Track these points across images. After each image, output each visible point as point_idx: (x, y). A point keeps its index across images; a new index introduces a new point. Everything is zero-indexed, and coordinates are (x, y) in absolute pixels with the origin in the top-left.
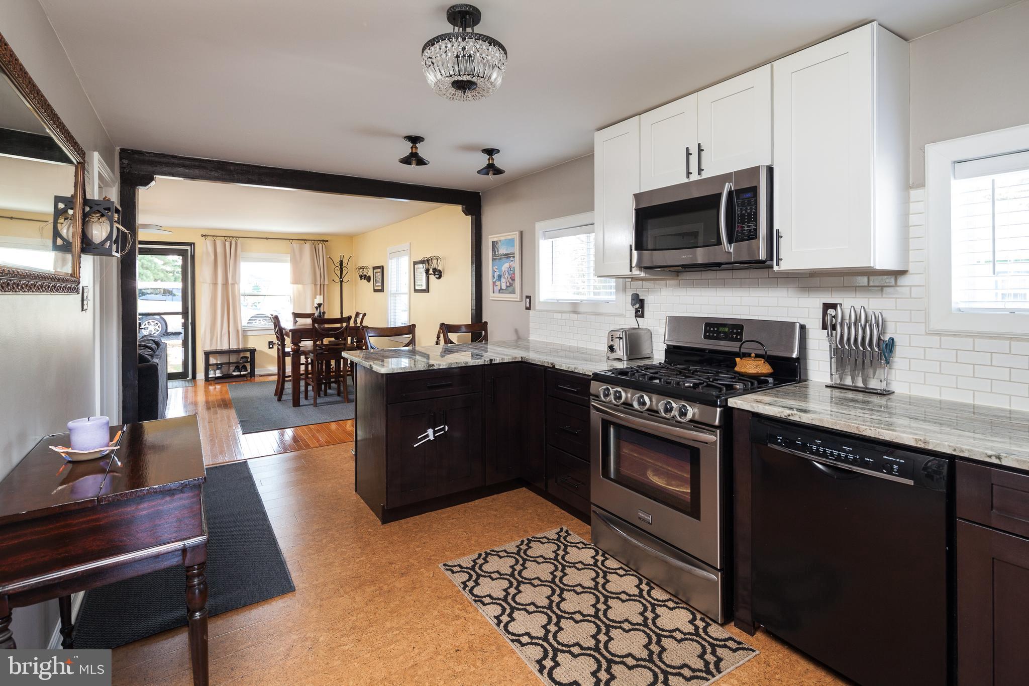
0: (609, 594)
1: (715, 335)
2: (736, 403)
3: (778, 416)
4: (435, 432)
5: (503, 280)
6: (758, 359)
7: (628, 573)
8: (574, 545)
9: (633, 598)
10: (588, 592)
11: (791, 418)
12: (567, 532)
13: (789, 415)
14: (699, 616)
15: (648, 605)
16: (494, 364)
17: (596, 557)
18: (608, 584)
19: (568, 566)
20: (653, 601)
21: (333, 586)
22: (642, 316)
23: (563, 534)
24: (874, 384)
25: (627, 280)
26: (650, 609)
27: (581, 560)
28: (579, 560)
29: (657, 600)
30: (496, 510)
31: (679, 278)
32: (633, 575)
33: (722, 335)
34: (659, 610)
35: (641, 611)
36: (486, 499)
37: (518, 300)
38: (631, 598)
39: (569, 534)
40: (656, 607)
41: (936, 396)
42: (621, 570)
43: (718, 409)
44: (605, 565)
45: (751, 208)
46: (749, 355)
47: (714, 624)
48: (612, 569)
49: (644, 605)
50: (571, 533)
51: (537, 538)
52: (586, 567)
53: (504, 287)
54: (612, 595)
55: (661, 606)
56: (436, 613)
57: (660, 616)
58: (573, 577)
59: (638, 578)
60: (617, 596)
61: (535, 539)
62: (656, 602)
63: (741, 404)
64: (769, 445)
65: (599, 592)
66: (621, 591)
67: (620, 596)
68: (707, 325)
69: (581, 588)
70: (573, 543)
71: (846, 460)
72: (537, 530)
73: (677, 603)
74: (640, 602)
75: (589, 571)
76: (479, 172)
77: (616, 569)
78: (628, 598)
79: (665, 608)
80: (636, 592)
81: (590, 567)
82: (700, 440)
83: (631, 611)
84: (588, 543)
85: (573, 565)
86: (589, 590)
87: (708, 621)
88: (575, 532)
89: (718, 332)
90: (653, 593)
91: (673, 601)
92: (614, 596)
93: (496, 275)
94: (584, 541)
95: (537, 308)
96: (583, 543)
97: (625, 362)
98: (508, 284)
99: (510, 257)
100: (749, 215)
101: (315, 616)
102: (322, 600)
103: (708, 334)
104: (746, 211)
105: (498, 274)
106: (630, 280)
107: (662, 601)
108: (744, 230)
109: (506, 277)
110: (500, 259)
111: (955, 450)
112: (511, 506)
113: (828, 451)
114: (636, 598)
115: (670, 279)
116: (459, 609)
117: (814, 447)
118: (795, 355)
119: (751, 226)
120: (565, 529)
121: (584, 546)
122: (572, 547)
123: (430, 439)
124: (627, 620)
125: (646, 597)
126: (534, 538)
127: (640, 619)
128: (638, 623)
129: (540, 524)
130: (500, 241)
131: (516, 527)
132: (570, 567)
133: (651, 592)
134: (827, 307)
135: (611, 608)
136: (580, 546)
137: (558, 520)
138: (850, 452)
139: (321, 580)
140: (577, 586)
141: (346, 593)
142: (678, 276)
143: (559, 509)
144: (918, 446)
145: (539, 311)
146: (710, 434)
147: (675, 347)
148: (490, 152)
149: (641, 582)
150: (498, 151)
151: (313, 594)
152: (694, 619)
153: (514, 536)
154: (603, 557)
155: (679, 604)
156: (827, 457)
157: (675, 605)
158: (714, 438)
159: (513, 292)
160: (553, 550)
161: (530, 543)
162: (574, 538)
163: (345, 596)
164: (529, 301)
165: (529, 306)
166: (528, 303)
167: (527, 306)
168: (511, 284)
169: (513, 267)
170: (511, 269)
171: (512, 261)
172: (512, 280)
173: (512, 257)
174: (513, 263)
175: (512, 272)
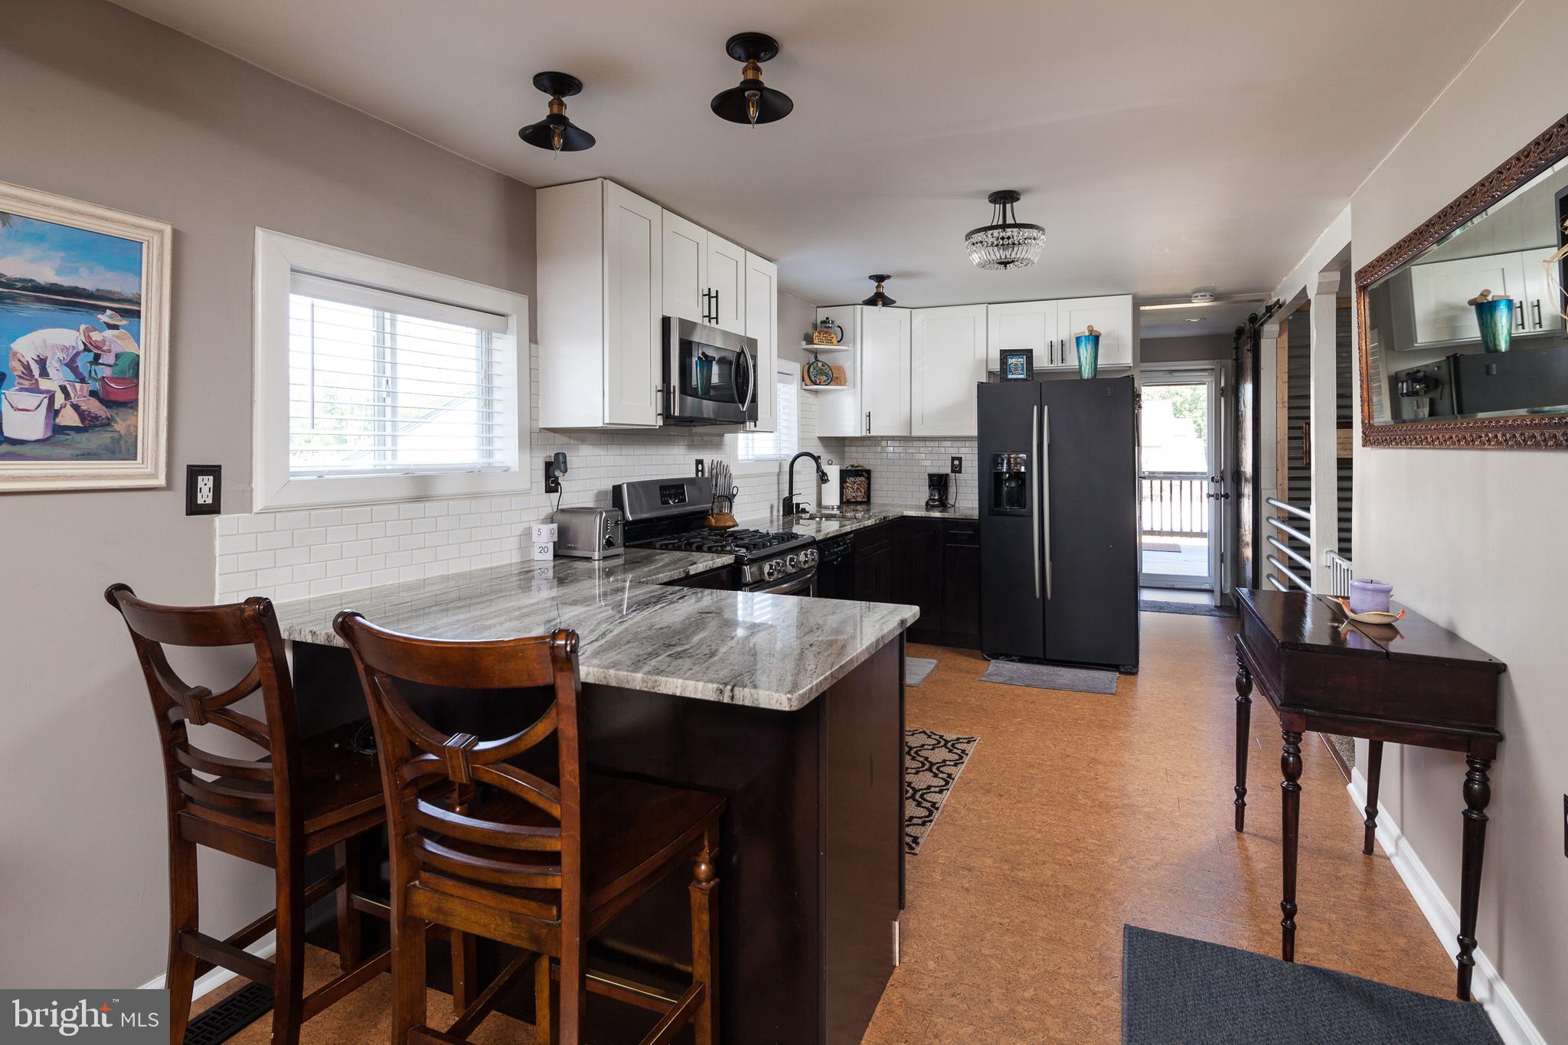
5: (12, 395)
21: (1068, 905)
22: (556, 490)
53: (27, 425)
56: (984, 821)
95: (258, 498)
101: (1111, 883)
102: (1093, 895)
116: (959, 813)
134: (697, 462)
139: (1079, 922)
141: (1058, 887)
145: (262, 512)
151: (1101, 910)
163: (1062, 885)
164: (210, 484)
165: (209, 501)
166: (205, 490)
167: (200, 501)
168: (96, 418)
169: (119, 350)
170: (97, 357)
171: (115, 327)
172: (108, 403)
173: (109, 312)
174: (118, 337)
175: (107, 372)
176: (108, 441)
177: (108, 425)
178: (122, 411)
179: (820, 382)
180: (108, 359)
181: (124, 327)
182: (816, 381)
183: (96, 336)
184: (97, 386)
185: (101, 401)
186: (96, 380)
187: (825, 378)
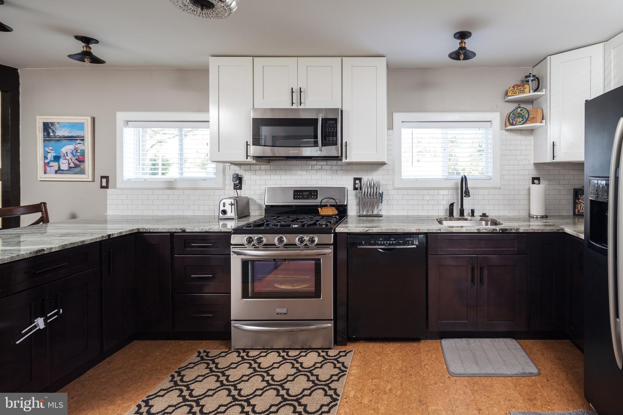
0: (267, 369)
1: (301, 197)
2: (340, 230)
3: (362, 231)
4: (45, 321)
5: (62, 161)
6: (331, 207)
7: (268, 352)
8: (218, 356)
9: (282, 363)
10: (253, 376)
11: (368, 231)
12: (205, 352)
13: (367, 230)
14: (320, 351)
15: (293, 361)
16: (112, 238)
17: (241, 355)
18: (261, 365)
19: (225, 371)
20: (293, 358)
22: (240, 188)
23: (203, 354)
24: (375, 212)
25: (226, 164)
26: (295, 362)
27: (231, 362)
28: (230, 363)
29: (295, 356)
30: (120, 368)
31: (271, 164)
32: (271, 352)
33: (305, 197)
34: (300, 360)
35: (291, 366)
36: (99, 366)
37: (90, 180)
38: (281, 363)
39: (208, 353)
40: (297, 359)
41: (396, 214)
42: (262, 353)
43: (332, 235)
44: (250, 356)
45: (334, 129)
46: (326, 206)
47: (329, 350)
48: (256, 356)
49: (290, 363)
50: (209, 351)
51: (183, 367)
52: (239, 364)
53: (64, 167)
54: (269, 369)
55: (299, 358)
57: (303, 363)
58: (234, 375)
59: (276, 351)
60: (272, 367)
61: (183, 369)
62: (295, 358)
63: (343, 230)
64: (358, 247)
65: (260, 372)
66: (272, 364)
67: (274, 366)
68: (295, 191)
69: (246, 377)
70: (216, 356)
71: (393, 244)
72: (178, 362)
73: (306, 352)
74: (287, 362)
75: (243, 365)
76: (70, 56)
77: (259, 355)
78: (279, 364)
79: (302, 357)
80: (281, 359)
81: (241, 362)
82: (321, 254)
83: (287, 369)
84: (227, 350)
85: (229, 368)
86: (252, 375)
87: (326, 350)
88: (211, 349)
89: (303, 195)
90: (290, 354)
91: (303, 352)
92: (270, 368)
93: (50, 156)
94: (223, 351)
95: (118, 185)
96: (224, 352)
97: (237, 220)
98: (72, 165)
99: (77, 140)
100: (333, 132)
103: (296, 197)
104: (331, 130)
105: (54, 154)
106: (230, 164)
107: (298, 355)
108: (330, 140)
109: (67, 158)
110: (58, 140)
111: (428, 230)
112: (134, 359)
113: (385, 242)
114: (283, 362)
115: (263, 165)
117: (379, 242)
118: (345, 204)
119: (334, 138)
120: (202, 351)
121: (226, 354)
122: (218, 358)
123: (40, 329)
124: (288, 376)
125: (288, 358)
126: (181, 368)
127: (294, 371)
128: (295, 373)
129: (176, 357)
130: (58, 123)
131: (155, 370)
132: (227, 370)
133: (288, 354)
134: (355, 179)
135: (274, 375)
136: (223, 354)
137: (190, 348)
138: (394, 240)
140: (242, 377)
142: (269, 163)
143: (184, 341)
144: (417, 232)
145: (119, 189)
146: (327, 249)
147: (272, 206)
148: (87, 40)
149: (279, 353)
150: (97, 42)
152: (319, 354)
153: (159, 376)
154: (245, 353)
155: (307, 351)
156: (385, 245)
157: (306, 353)
158: (329, 251)
159: (82, 172)
160: (205, 367)
161: (181, 373)
162: (213, 353)
164: (105, 181)
165: (105, 185)
166: (104, 182)
167: (103, 185)
168: (77, 165)
169: (81, 149)
170: (77, 151)
171: (80, 144)
172: (80, 161)
173: (79, 140)
174: (81, 146)
175: (78, 154)
176: (80, 170)
177: (79, 166)
178: (82, 163)
179: (516, 123)
180: (79, 151)
181: (82, 143)
182: (513, 123)
183: (76, 146)
184: (77, 157)
185: (78, 161)
186: (77, 156)
187: (521, 119)
